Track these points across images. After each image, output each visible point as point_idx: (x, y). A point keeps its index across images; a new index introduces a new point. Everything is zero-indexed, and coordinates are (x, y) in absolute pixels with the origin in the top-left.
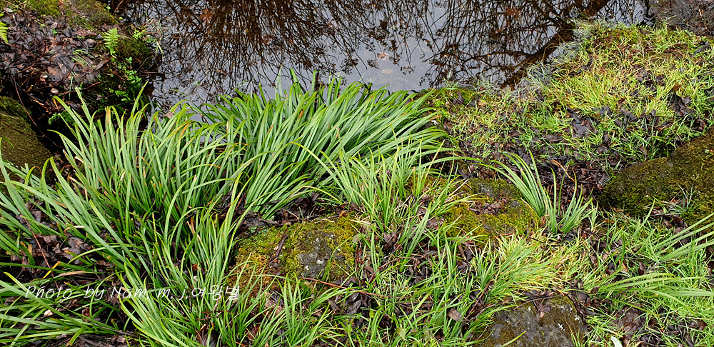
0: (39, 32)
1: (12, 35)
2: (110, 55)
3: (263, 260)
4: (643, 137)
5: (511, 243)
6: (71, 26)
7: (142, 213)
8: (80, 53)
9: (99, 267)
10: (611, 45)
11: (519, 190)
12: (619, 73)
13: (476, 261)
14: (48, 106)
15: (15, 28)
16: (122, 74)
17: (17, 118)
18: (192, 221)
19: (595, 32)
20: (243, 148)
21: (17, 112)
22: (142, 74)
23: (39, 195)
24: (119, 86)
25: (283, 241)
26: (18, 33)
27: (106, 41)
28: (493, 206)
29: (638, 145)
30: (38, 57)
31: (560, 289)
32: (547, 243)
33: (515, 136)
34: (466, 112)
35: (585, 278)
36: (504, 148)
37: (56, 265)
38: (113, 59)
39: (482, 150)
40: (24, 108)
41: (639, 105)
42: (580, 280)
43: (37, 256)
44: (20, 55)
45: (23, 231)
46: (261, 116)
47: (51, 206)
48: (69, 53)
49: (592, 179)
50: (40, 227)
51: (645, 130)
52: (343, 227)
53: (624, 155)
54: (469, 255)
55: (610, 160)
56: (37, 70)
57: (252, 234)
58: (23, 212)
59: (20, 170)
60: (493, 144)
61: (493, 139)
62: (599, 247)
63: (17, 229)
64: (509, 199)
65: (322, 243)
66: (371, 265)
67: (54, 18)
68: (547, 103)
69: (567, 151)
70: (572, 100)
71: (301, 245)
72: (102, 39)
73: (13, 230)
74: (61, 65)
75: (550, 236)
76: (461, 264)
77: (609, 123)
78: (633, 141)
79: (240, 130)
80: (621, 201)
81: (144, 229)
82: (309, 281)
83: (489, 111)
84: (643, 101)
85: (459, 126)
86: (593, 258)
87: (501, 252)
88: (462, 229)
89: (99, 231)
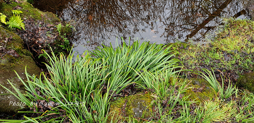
0: (35, 26)
1: (26, 27)
2: (59, 33)
3: (119, 110)
4: (251, 61)
5: (208, 103)
6: (45, 23)
7: (75, 92)
8: (49, 33)
9: (60, 111)
10: (236, 27)
11: (209, 82)
12: (241, 38)
13: (196, 110)
14: (38, 52)
15: (27, 25)
16: (62, 39)
17: (29, 57)
18: (92, 94)
19: (230, 22)
20: (108, 67)
21: (28, 54)
22: (69, 39)
23: (39, 85)
24: (62, 44)
25: (126, 103)
26: (28, 27)
27: (58, 28)
28: (200, 89)
29: (249, 64)
30: (35, 34)
31: (228, 121)
32: (220, 103)
33: (203, 61)
34: (185, 52)
35: (236, 116)
36: (200, 65)
37: (46, 111)
38: (60, 34)
39: (192, 66)
40: (30, 53)
41: (249, 49)
42: (234, 117)
43: (39, 107)
44: (29, 34)
45: (34, 99)
46: (114, 55)
47: (43, 89)
48: (45, 33)
49: (233, 77)
50: (39, 97)
51: (251, 59)
52: (147, 98)
53: (244, 68)
54: (194, 108)
55: (239, 69)
56: (35, 39)
57: (115, 100)
58: (34, 92)
59: (32, 76)
60: (196, 64)
61: (195, 62)
62: (239, 104)
63: (32, 98)
64: (206, 86)
65: (141, 104)
66: (159, 112)
67: (40, 20)
68: (214, 48)
69: (223, 66)
70: (223, 47)
71: (133, 104)
72: (56, 27)
73: (31, 98)
74: (42, 37)
75: (221, 100)
76: (191, 111)
77: (238, 56)
78: (247, 63)
79: (107, 61)
80: (245, 86)
81: (76, 98)
82: (137, 118)
83: (193, 51)
84: (250, 48)
85: (183, 57)
86: (238, 109)
87: (205, 107)
88: (191, 98)
89: (60, 99)
